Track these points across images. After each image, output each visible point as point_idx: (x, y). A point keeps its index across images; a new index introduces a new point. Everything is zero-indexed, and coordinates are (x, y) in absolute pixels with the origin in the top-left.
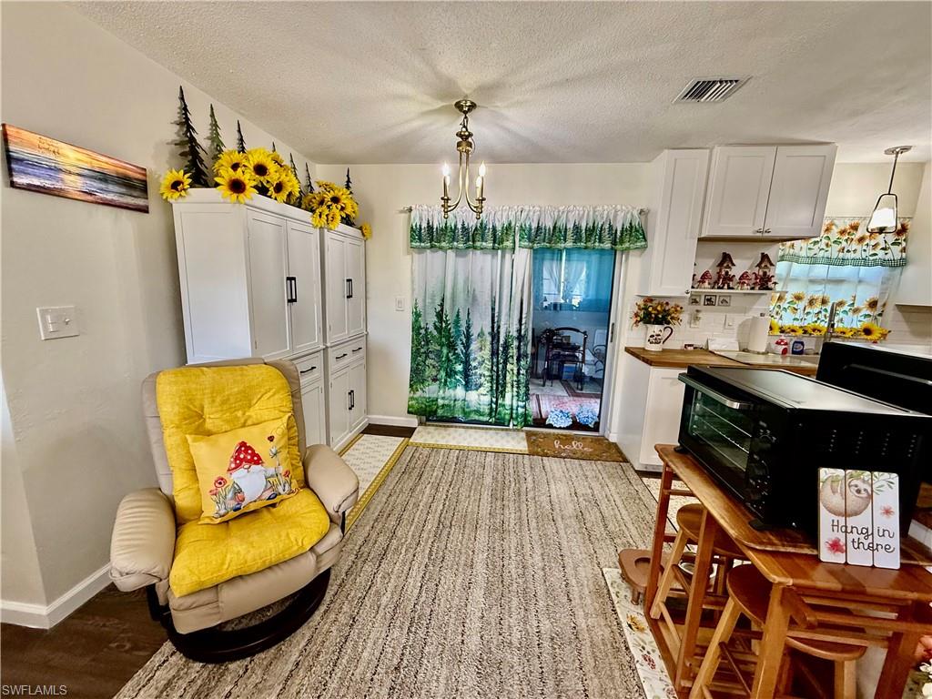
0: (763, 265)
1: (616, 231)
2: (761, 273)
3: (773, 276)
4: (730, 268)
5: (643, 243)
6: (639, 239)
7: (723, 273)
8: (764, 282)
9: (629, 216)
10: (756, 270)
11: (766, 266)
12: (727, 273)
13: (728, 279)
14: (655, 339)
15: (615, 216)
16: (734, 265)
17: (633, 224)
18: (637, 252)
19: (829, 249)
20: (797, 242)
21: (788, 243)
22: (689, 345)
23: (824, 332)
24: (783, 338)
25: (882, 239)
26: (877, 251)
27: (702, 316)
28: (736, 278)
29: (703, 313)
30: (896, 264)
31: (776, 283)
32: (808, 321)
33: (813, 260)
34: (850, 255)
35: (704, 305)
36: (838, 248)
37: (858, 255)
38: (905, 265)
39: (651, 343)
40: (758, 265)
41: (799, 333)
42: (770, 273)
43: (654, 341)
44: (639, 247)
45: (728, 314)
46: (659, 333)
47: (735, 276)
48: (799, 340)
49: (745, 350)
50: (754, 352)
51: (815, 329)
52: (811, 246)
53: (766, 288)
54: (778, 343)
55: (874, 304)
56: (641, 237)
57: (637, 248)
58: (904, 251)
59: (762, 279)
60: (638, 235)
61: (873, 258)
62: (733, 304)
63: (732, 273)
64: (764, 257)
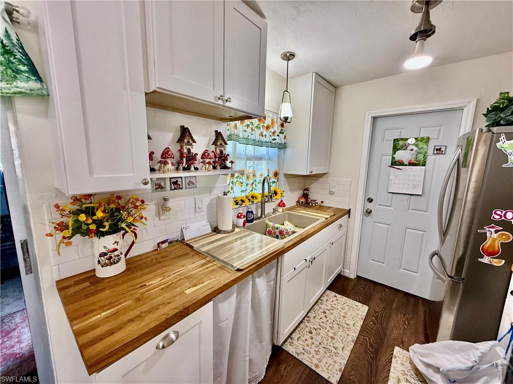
0: (219, 143)
2: (218, 152)
3: (228, 155)
4: (191, 145)
7: (185, 151)
8: (221, 161)
10: (213, 148)
11: (221, 144)
12: (189, 151)
13: (191, 158)
14: (108, 258)
16: (194, 142)
19: (254, 133)
20: (238, 123)
21: (232, 123)
22: (163, 242)
23: (260, 199)
24: (241, 211)
25: (277, 128)
26: (275, 137)
27: (170, 204)
28: (199, 157)
29: (170, 200)
30: (282, 147)
31: (232, 162)
32: (248, 191)
33: (247, 141)
34: (264, 139)
35: (171, 189)
36: (259, 132)
37: (268, 139)
38: (286, 147)
39: (103, 267)
40: (215, 143)
41: (247, 203)
42: (226, 152)
43: (107, 261)
44: (23, 90)
45: (196, 197)
46: (115, 246)
47: (196, 154)
48: (250, 210)
49: (216, 230)
50: (225, 232)
51: (253, 197)
52: (245, 128)
53: (226, 167)
54: (238, 217)
55: (276, 174)
56: (24, 68)
57: (20, 93)
58: (285, 138)
59: (220, 158)
60: (13, 63)
61: (273, 142)
62: (199, 185)
63: (193, 151)
64: (218, 135)
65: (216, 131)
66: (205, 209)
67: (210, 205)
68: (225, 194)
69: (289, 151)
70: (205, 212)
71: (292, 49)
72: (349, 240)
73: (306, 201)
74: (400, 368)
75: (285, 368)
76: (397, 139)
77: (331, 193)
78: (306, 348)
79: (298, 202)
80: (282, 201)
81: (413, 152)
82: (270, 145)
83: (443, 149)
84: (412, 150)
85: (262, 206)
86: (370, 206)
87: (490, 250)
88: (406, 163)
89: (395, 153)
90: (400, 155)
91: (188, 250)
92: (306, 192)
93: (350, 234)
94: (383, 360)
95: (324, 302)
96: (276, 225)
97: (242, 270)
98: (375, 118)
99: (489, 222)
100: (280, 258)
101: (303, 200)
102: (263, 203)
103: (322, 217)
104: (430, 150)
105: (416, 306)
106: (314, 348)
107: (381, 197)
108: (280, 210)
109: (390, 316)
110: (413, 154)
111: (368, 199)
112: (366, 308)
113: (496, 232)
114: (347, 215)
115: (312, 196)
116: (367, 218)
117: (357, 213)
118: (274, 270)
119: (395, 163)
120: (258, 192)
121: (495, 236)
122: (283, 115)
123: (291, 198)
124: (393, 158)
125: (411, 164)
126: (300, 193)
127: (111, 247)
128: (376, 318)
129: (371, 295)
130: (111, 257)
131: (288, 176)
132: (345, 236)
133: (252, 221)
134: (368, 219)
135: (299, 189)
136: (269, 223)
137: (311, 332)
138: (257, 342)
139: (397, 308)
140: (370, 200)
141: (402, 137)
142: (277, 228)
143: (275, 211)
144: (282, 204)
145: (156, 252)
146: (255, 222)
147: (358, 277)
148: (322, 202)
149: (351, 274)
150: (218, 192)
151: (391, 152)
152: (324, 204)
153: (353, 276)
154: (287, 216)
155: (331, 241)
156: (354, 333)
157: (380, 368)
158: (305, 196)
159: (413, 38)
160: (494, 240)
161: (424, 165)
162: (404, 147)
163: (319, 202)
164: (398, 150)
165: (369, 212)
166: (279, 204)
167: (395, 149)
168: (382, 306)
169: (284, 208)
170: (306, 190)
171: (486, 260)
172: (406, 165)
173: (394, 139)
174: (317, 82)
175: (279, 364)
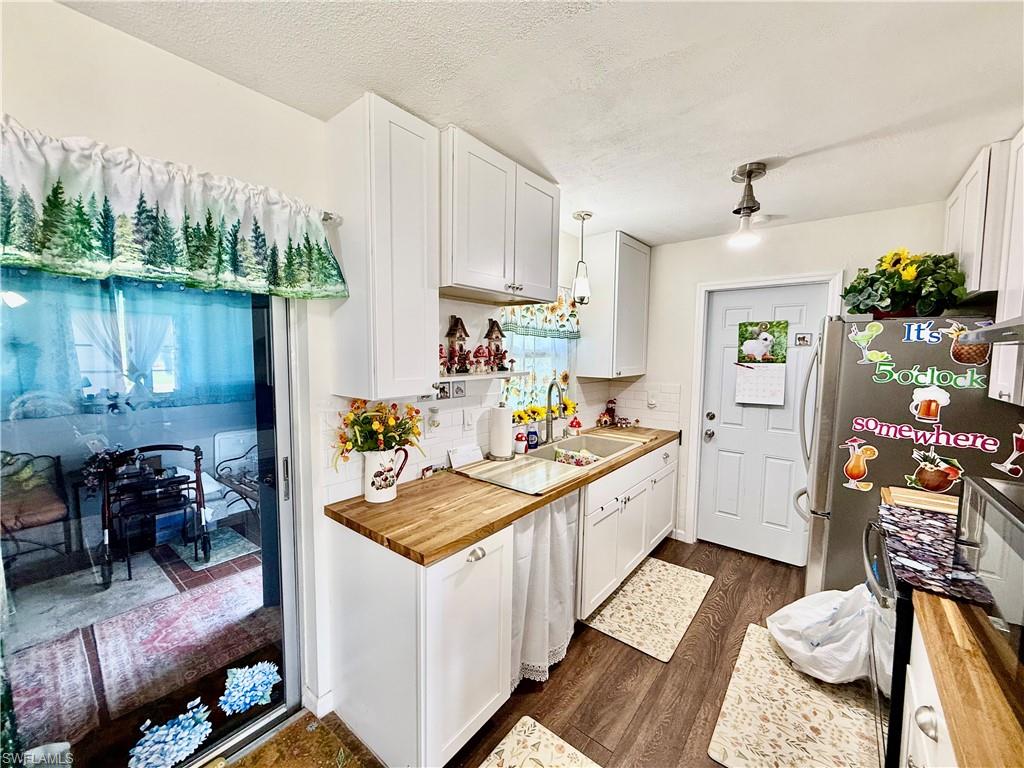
0: (494, 336)
1: (274, 250)
2: (493, 347)
3: (506, 352)
4: (464, 339)
5: (340, 287)
6: (329, 276)
7: (457, 347)
8: (497, 360)
9: (300, 220)
10: (485, 343)
11: (497, 337)
12: (461, 347)
13: (464, 358)
14: (383, 478)
15: (268, 214)
16: (467, 335)
17: (313, 242)
18: (326, 304)
19: (534, 318)
20: (516, 307)
21: (509, 308)
22: (428, 469)
23: (544, 416)
24: (522, 431)
25: (566, 309)
26: (564, 322)
27: (438, 417)
28: (471, 355)
29: (440, 412)
30: (575, 336)
31: (512, 361)
32: (526, 403)
33: (527, 331)
34: (548, 326)
35: (438, 399)
36: (542, 317)
37: (553, 326)
38: (579, 337)
39: (378, 489)
40: (488, 336)
41: (527, 420)
42: (503, 347)
43: (383, 482)
44: (330, 293)
45: (465, 409)
46: (390, 465)
47: (469, 352)
48: (532, 430)
49: (488, 457)
50: (501, 459)
51: (534, 413)
52: (524, 313)
53: (502, 368)
54: (518, 439)
55: (566, 378)
56: (334, 272)
57: (328, 296)
58: (578, 323)
59: (496, 355)
60: (326, 268)
61: (562, 329)
62: (468, 392)
63: (466, 348)
64: (493, 324)
65: (490, 320)
66: (475, 426)
67: (480, 421)
68: (502, 405)
69: (583, 341)
70: (475, 432)
71: (588, 209)
72: (682, 480)
73: (611, 419)
74: (755, 645)
75: (594, 650)
76: (744, 324)
77: (651, 406)
78: (624, 625)
79: (599, 421)
80: (576, 418)
81: (767, 343)
82: (558, 335)
83: (808, 338)
84: (766, 339)
85: (548, 425)
86: (711, 425)
87: (855, 472)
88: (759, 358)
89: (742, 344)
90: (750, 347)
91: (462, 479)
92: (611, 405)
93: (683, 471)
94: (731, 639)
95: (647, 572)
96: (571, 453)
97: (540, 495)
98: (710, 293)
99: (850, 434)
100: (583, 488)
101: (606, 418)
102: (549, 422)
103: (637, 441)
104: (791, 339)
105: (787, 577)
106: (634, 625)
107: (727, 412)
108: (573, 431)
109: (745, 591)
110: (767, 346)
111: (708, 415)
112: (711, 579)
113: (860, 446)
114: (678, 440)
115: (621, 413)
116: (707, 445)
117: (692, 437)
118: (576, 506)
119: (743, 359)
120: (541, 404)
121: (859, 451)
122: (578, 295)
123: (589, 415)
124: (740, 351)
125: (766, 360)
126: (602, 408)
127: (388, 466)
128: (725, 592)
129: (719, 564)
130: (387, 478)
131: (583, 381)
132: (674, 475)
133: (536, 446)
134: (710, 446)
135: (600, 401)
136: (560, 450)
137: (629, 608)
138: (556, 602)
139: (758, 580)
140: (711, 417)
141: (751, 321)
142: (572, 457)
143: (566, 433)
144: (575, 424)
145: (421, 481)
146: (539, 448)
147: (700, 542)
148: (637, 421)
149: (688, 536)
150: (491, 402)
151: (737, 343)
152: (640, 425)
153: (690, 540)
154: (584, 441)
155: (653, 478)
156: (693, 608)
157: (727, 647)
158: (610, 412)
159: (737, 212)
160: (859, 457)
161: (784, 362)
162: (754, 337)
163: (633, 422)
164: (746, 339)
165: (711, 435)
166: (572, 423)
167: (743, 338)
168: (734, 578)
169: (580, 429)
170: (611, 402)
171: (852, 484)
172: (759, 362)
173: (740, 325)
174: (623, 244)
175: (585, 644)
